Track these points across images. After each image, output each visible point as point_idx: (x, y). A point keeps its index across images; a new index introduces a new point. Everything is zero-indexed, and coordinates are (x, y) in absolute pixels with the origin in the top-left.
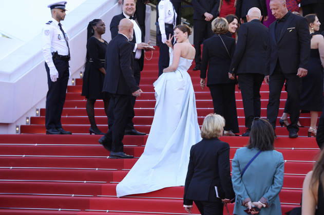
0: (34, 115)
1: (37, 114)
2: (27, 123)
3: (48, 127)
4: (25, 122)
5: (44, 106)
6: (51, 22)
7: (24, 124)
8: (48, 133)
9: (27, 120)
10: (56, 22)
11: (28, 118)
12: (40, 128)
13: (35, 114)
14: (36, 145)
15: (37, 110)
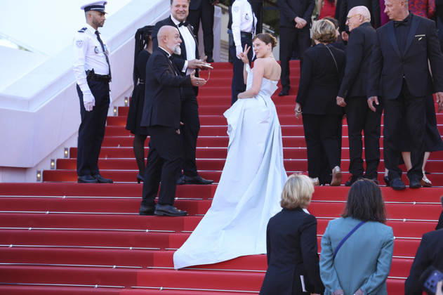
0: (62, 157)
1: (66, 156)
2: (52, 167)
3: (81, 173)
4: (49, 166)
5: (75, 144)
6: (85, 29)
7: (48, 168)
8: (80, 181)
9: (53, 164)
10: (92, 30)
11: (53, 161)
12: (70, 175)
13: (63, 154)
14: (64, 197)
15: (66, 149)
